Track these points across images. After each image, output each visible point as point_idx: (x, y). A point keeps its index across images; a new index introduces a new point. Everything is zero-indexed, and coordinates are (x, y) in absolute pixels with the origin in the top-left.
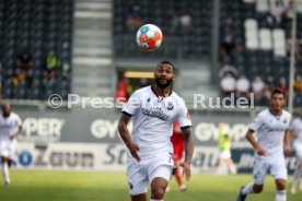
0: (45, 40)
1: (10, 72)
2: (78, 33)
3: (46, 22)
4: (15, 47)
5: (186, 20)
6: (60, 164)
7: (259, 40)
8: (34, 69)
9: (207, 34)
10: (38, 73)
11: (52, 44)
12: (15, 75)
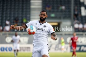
4: (14, 17)
11: (24, 16)
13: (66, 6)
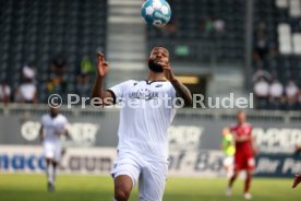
0: (79, 45)
1: (45, 77)
2: (113, 38)
3: (81, 27)
4: (50, 52)
5: (219, 25)
6: (79, 168)
7: (292, 44)
8: (69, 73)
9: (240, 39)
10: (72, 78)
11: (85, 49)
12: (50, 80)
13: (226, 21)
